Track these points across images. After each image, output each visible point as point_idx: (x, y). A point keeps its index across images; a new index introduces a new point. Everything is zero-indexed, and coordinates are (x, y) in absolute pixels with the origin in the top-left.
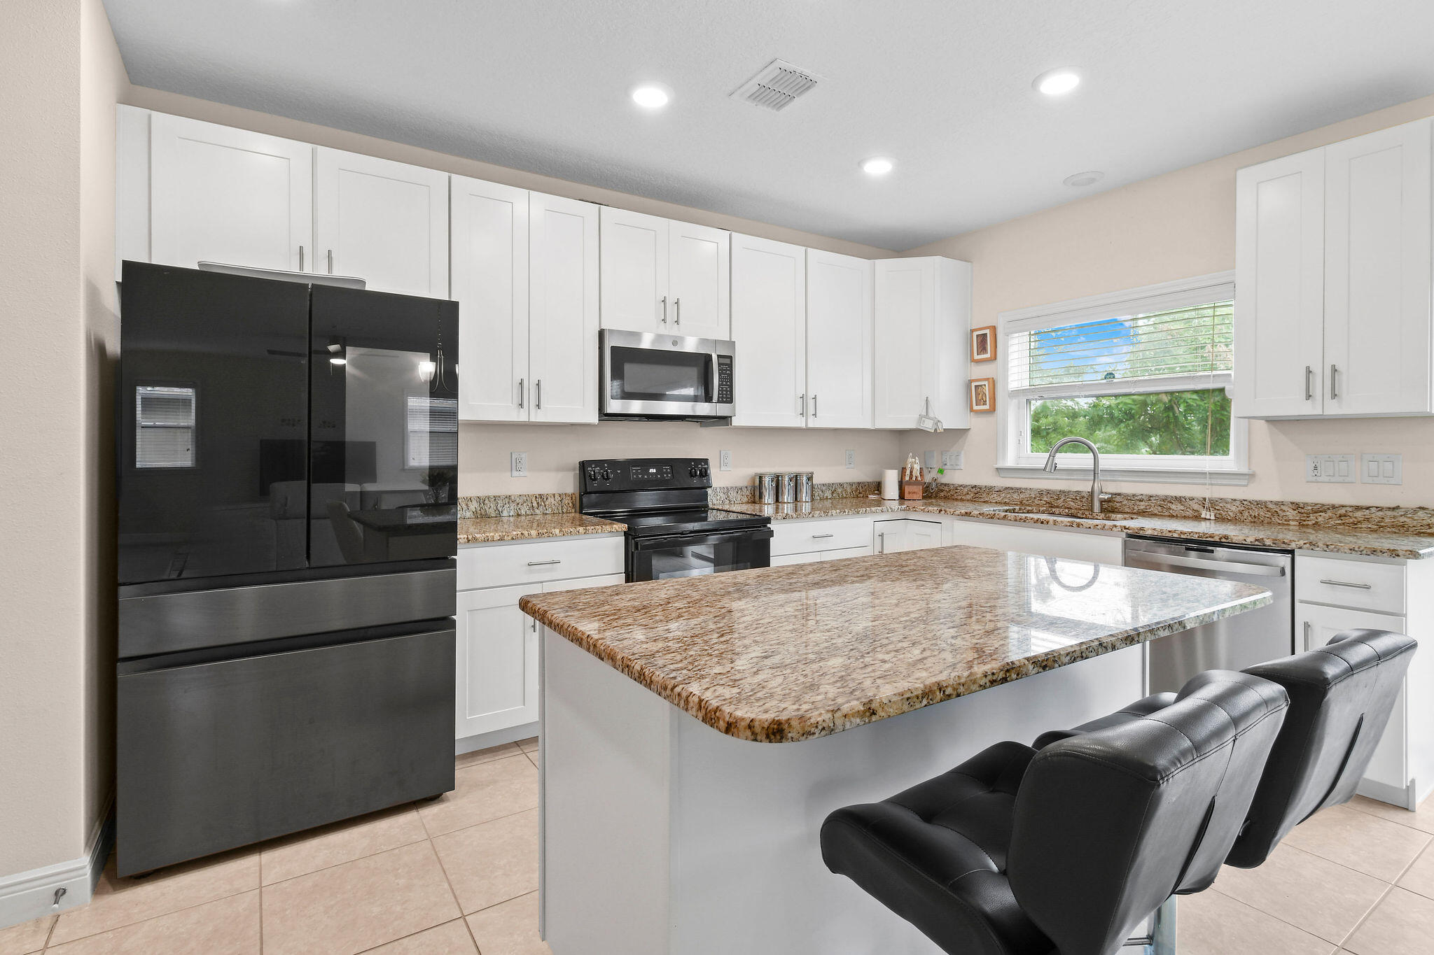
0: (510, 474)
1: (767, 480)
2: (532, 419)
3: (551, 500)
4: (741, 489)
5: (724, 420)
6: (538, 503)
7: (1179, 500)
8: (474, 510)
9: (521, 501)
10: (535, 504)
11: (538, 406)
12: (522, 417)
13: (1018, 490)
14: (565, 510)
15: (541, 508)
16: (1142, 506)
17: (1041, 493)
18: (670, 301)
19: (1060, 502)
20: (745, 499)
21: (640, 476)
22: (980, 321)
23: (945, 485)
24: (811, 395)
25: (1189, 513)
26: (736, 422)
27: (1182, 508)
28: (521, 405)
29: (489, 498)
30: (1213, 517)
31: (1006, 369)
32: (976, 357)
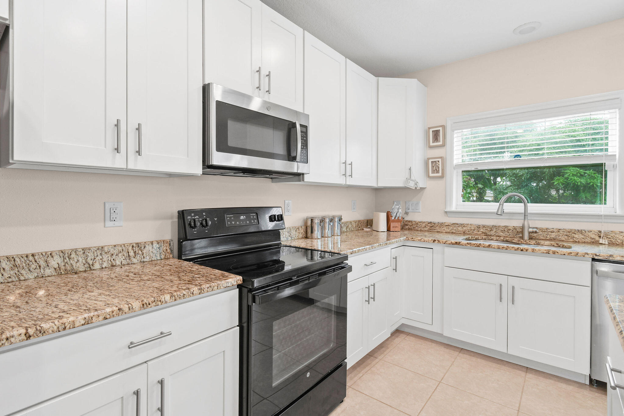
0: (102, 224)
1: (316, 221)
2: (131, 166)
3: (149, 248)
4: (298, 228)
5: (299, 176)
6: (135, 252)
7: (580, 232)
8: (56, 266)
9: (116, 252)
10: (132, 254)
11: (139, 152)
12: (119, 162)
13: (462, 225)
14: (163, 257)
15: (138, 257)
16: (553, 235)
17: (479, 227)
18: (264, 72)
19: (492, 233)
20: (301, 236)
21: (233, 223)
22: (435, 122)
23: (409, 221)
24: (348, 162)
25: (589, 240)
26: (307, 178)
27: (583, 237)
28: (117, 150)
29: (76, 251)
30: (607, 243)
31: (452, 152)
32: (432, 144)
